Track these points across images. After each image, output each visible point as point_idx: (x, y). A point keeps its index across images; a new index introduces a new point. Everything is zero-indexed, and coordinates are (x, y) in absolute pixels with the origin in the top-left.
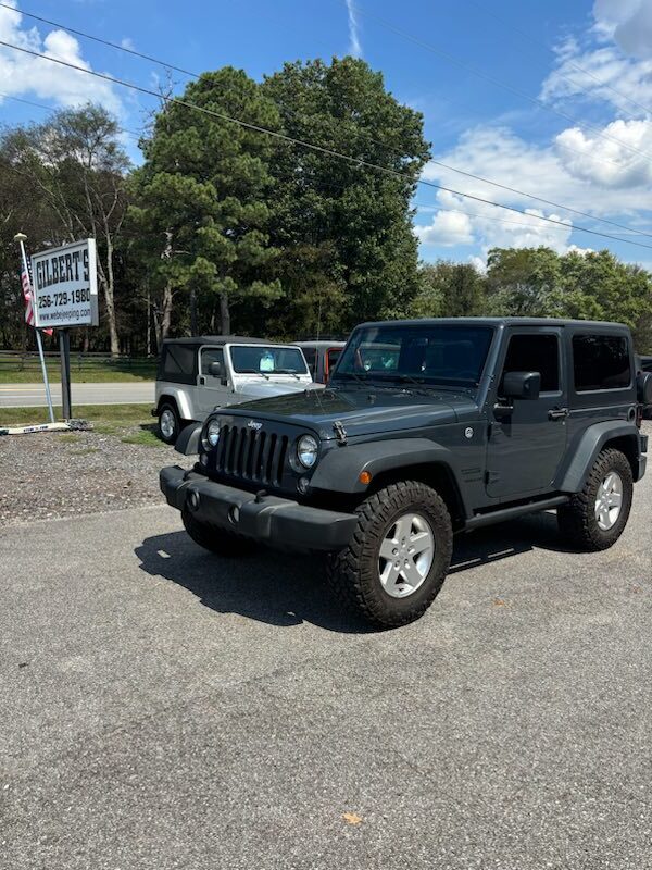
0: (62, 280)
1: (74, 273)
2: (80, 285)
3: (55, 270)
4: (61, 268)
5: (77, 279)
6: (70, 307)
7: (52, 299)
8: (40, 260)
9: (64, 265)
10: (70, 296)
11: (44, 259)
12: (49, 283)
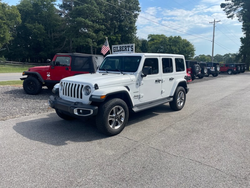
1: (127, 50)
8: (115, 46)
11: (117, 46)
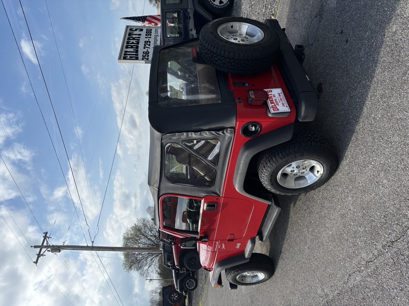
0: (138, 43)
2: (144, 33)
3: (132, 47)
4: (133, 43)
5: (140, 35)
6: (152, 40)
7: (145, 50)
9: (132, 41)
10: (147, 40)
12: (137, 51)
